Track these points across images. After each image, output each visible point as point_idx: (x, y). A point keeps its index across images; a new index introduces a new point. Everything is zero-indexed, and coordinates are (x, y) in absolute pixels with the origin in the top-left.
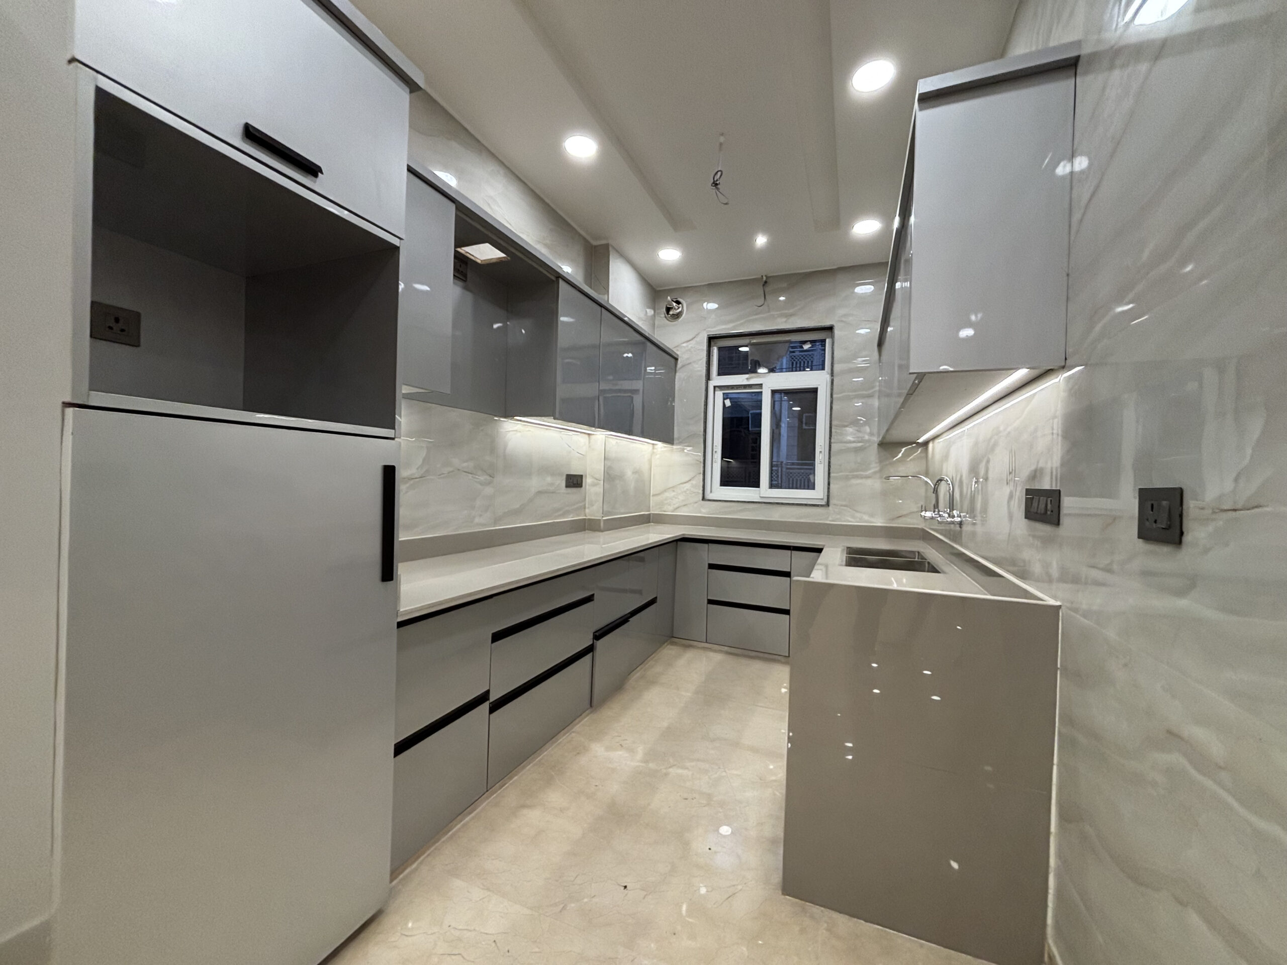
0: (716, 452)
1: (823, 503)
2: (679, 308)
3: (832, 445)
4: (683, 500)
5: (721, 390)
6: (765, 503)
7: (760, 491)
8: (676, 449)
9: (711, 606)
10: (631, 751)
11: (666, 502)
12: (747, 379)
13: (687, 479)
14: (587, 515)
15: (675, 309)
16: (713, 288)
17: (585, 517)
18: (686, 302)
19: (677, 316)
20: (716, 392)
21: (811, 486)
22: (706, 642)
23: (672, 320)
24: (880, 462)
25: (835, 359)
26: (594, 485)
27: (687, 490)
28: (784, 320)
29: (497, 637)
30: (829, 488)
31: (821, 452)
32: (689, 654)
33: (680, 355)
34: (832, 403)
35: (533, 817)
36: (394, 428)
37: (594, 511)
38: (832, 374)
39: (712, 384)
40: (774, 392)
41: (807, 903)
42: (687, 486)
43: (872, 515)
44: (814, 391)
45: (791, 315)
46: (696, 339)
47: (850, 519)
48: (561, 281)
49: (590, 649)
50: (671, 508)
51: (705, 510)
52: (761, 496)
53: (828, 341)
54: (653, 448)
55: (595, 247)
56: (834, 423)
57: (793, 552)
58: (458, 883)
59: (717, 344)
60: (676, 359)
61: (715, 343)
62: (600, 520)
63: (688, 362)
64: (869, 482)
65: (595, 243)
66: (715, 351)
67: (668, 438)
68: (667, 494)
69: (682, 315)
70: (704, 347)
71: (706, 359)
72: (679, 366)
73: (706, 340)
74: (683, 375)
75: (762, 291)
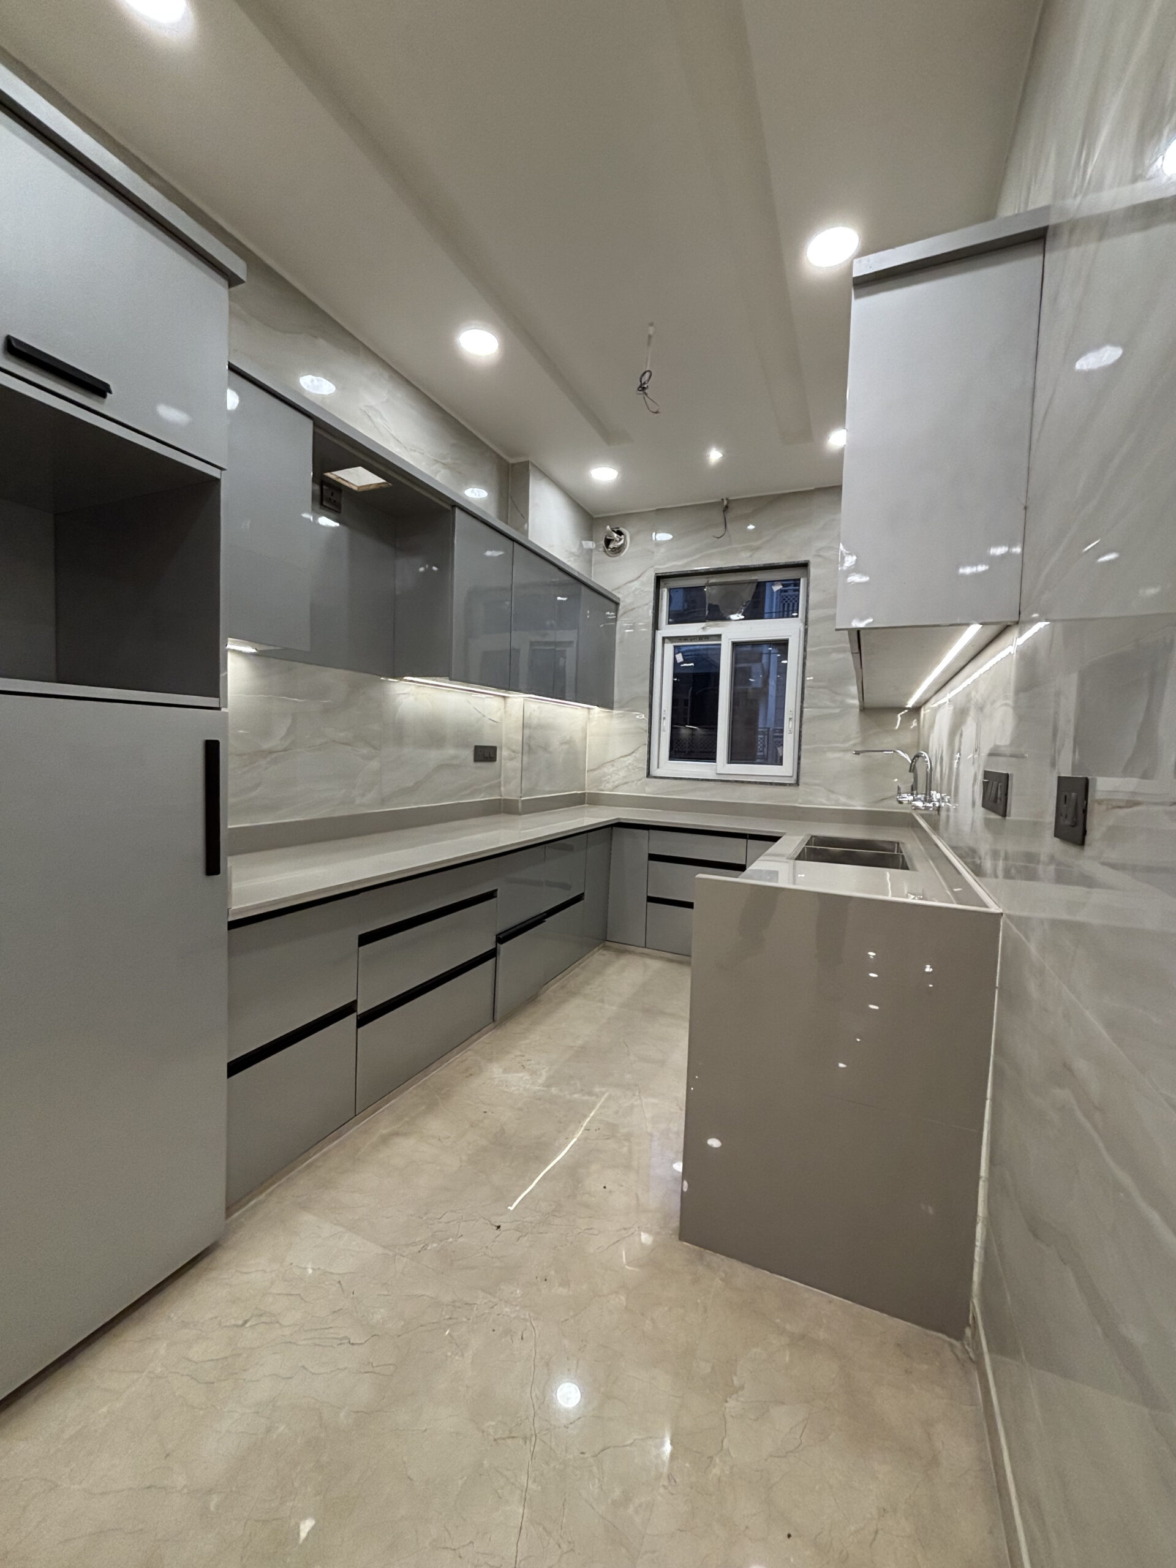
0: (664, 718)
1: (793, 781)
2: (620, 540)
3: (805, 710)
4: (625, 777)
5: (672, 642)
6: (722, 781)
7: (716, 765)
8: (617, 714)
9: (650, 904)
10: (533, 1073)
11: (604, 779)
12: (703, 628)
13: (628, 751)
14: (503, 794)
15: (616, 541)
16: (661, 515)
17: (499, 798)
18: (630, 532)
19: (618, 550)
20: (665, 645)
21: (779, 761)
22: (645, 947)
23: (613, 555)
24: (864, 730)
25: (810, 607)
26: (511, 759)
27: (630, 764)
28: (748, 554)
29: (365, 939)
30: (799, 764)
31: (790, 719)
32: (623, 960)
33: (622, 599)
34: (805, 658)
35: (406, 1147)
36: (218, 696)
37: (510, 791)
38: (806, 623)
39: (660, 635)
40: (735, 645)
41: (707, 1251)
42: (629, 760)
43: (850, 797)
44: (785, 643)
45: (758, 548)
46: (641, 579)
47: (822, 801)
48: (457, 511)
49: (492, 954)
50: (610, 786)
51: (650, 790)
52: (718, 772)
53: (802, 582)
54: (589, 713)
55: (513, 465)
56: (807, 684)
57: (749, 840)
58: (307, 1218)
59: (667, 585)
60: (617, 604)
61: (665, 584)
62: (518, 800)
63: (633, 606)
64: (848, 754)
65: (512, 461)
66: (665, 594)
67: (607, 703)
68: (605, 770)
69: (624, 549)
70: (651, 588)
71: (651, 604)
72: (620, 612)
73: (654, 580)
74: (625, 624)
75: (722, 519)
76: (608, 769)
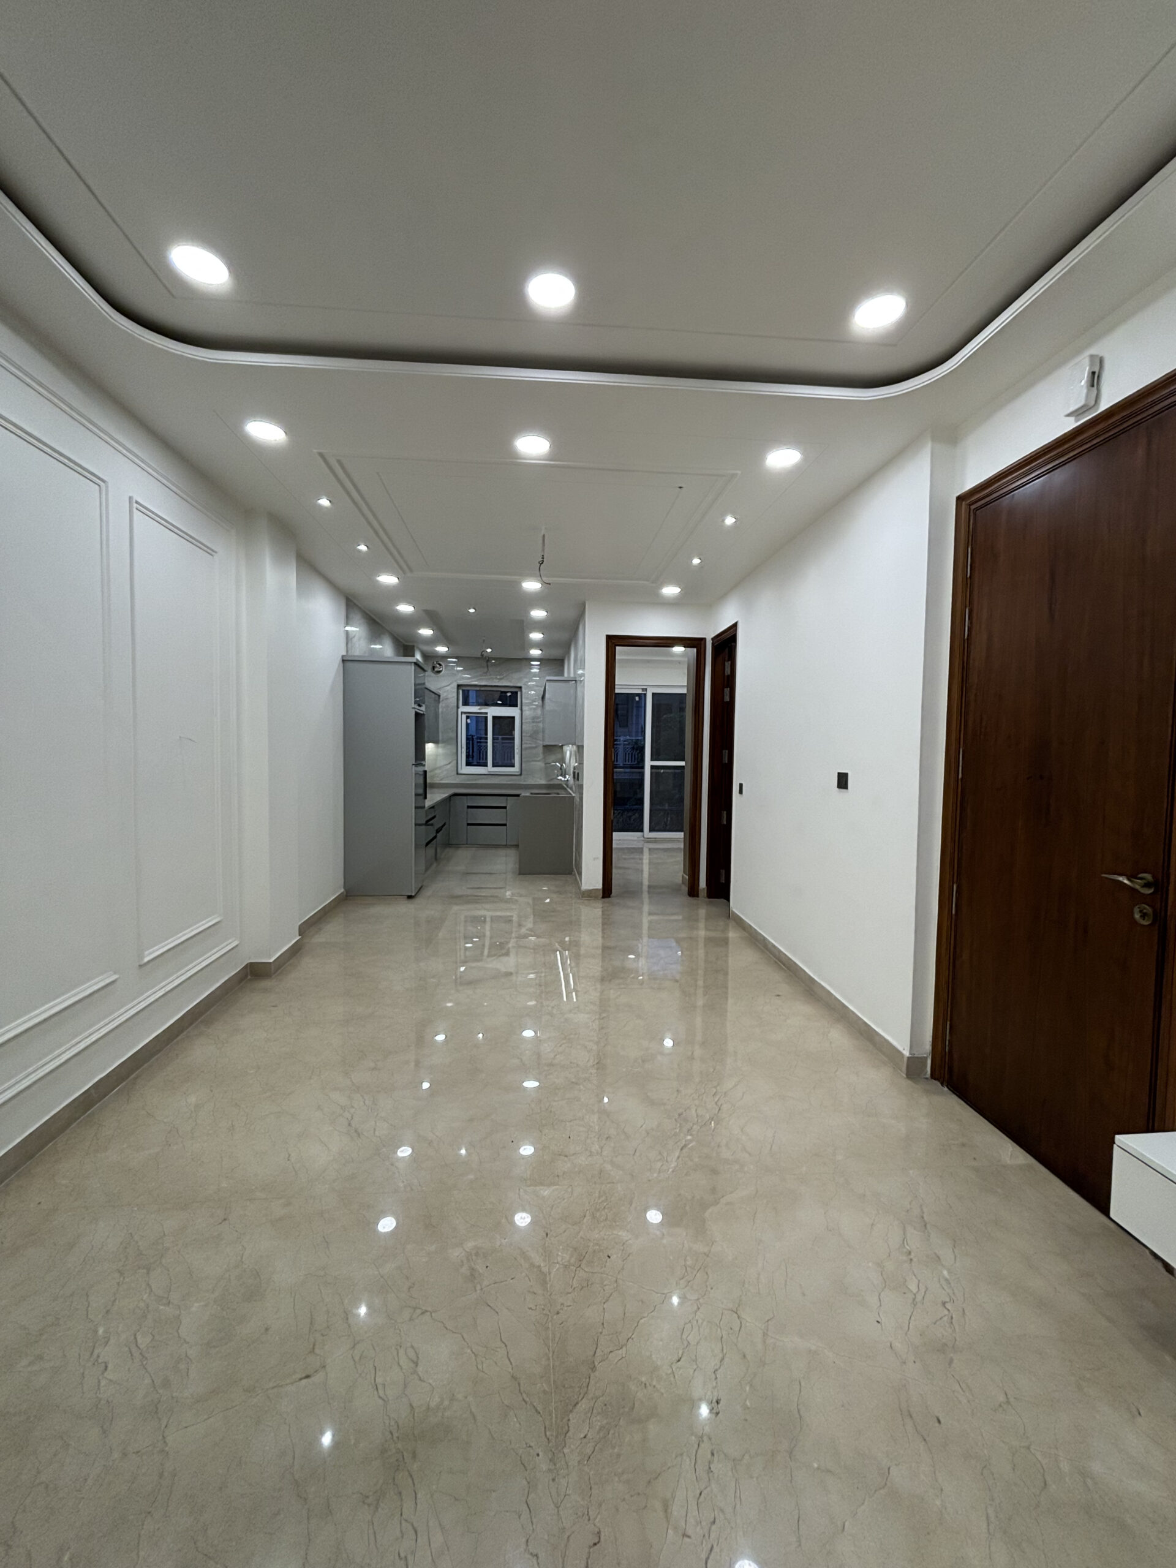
1: (519, 774)
3: (522, 745)
4: (446, 775)
6: (490, 774)
7: (488, 768)
8: (442, 746)
9: (468, 826)
11: (438, 776)
12: (479, 709)
13: (446, 763)
15: (438, 668)
16: (459, 659)
18: (444, 665)
19: (440, 672)
20: (462, 715)
21: (513, 766)
22: (467, 844)
23: (437, 674)
24: (544, 753)
25: (523, 704)
27: (448, 769)
28: (497, 681)
30: (521, 766)
31: (517, 748)
33: (441, 694)
34: (521, 724)
38: (521, 710)
39: (460, 711)
40: (494, 718)
42: (449, 766)
43: (541, 779)
44: (514, 718)
45: (501, 679)
46: (450, 686)
47: (531, 781)
49: (435, 837)
50: (439, 779)
51: (458, 780)
52: (488, 771)
53: (519, 693)
56: (523, 735)
57: (506, 797)
60: (439, 696)
61: (461, 689)
63: (446, 698)
64: (539, 763)
66: (461, 692)
67: (436, 741)
69: (442, 672)
70: (456, 690)
71: (456, 697)
72: (441, 700)
73: (456, 687)
74: (444, 705)
75: (485, 665)
76: (437, 771)
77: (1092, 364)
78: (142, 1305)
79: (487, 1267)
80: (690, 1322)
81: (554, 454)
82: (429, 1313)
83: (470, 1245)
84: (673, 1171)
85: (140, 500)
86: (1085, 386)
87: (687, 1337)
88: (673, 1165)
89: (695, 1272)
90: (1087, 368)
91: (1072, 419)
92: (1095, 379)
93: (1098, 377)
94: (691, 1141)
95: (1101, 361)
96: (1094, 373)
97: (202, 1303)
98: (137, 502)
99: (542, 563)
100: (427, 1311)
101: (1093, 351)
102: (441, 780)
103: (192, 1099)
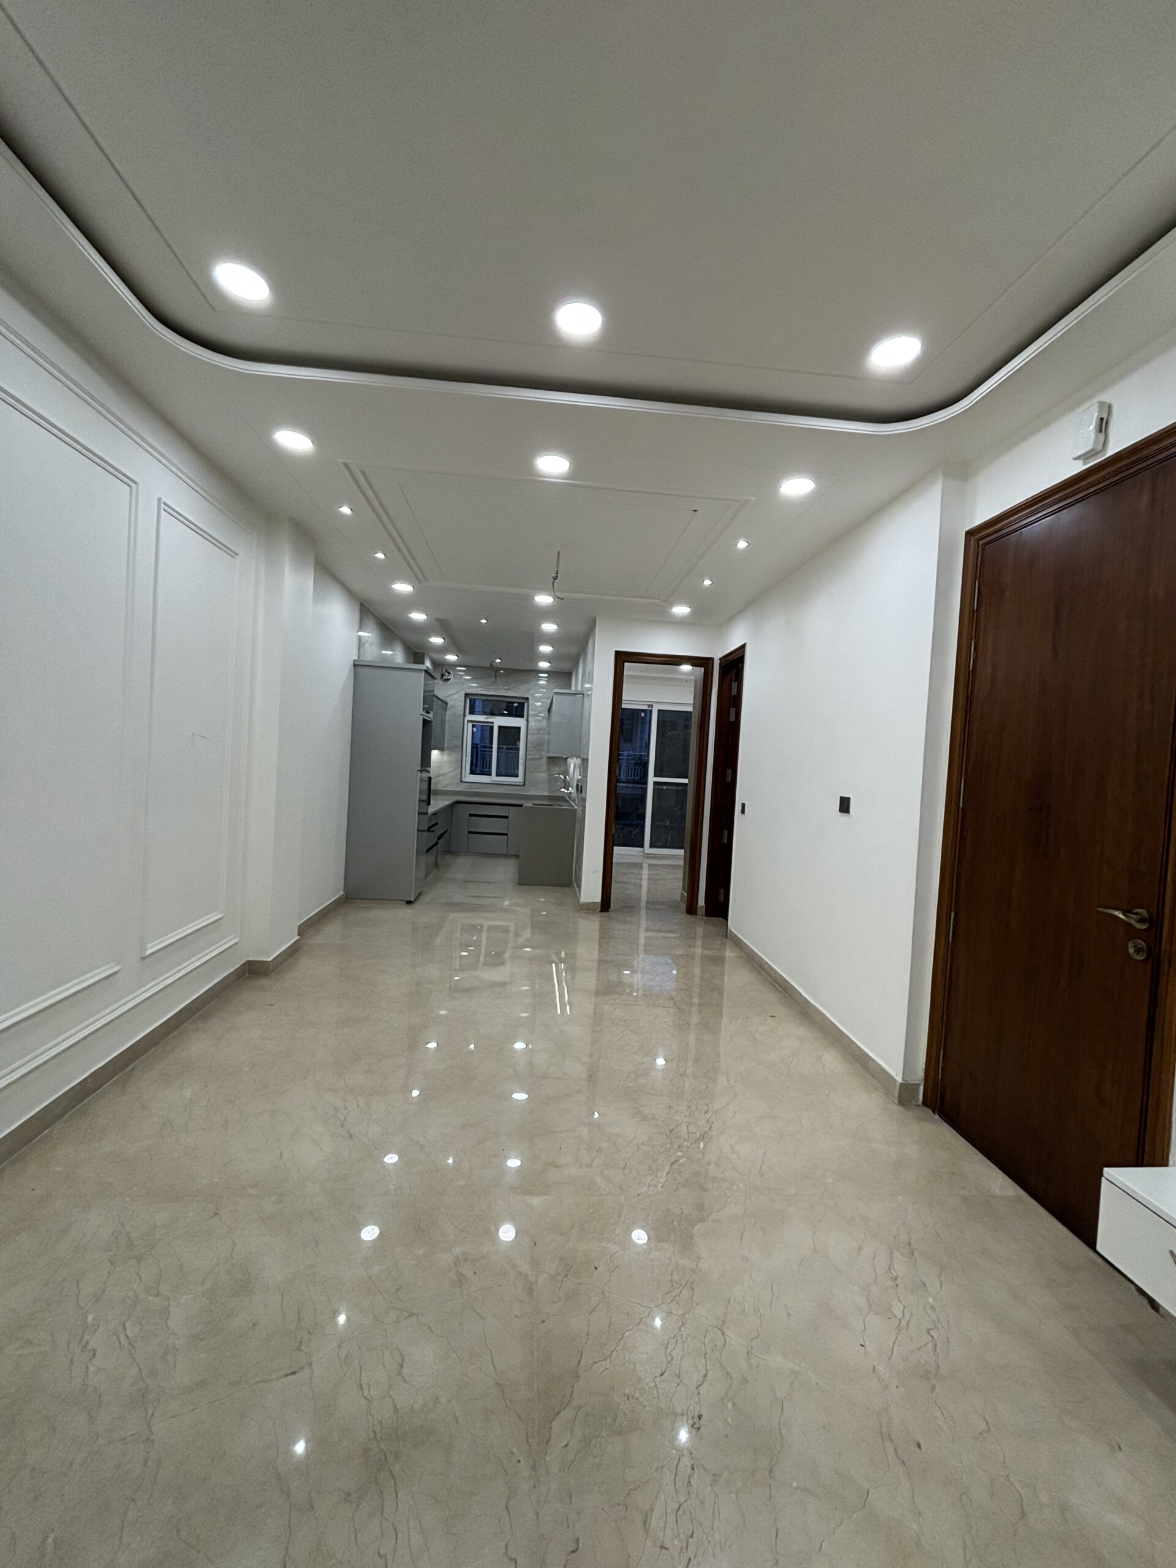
0: (468, 756)
1: (522, 784)
3: (527, 756)
4: (450, 782)
5: (471, 723)
6: (494, 783)
7: (491, 777)
8: (450, 756)
9: (470, 834)
11: (439, 783)
12: (485, 718)
13: (451, 770)
15: (446, 676)
16: (468, 669)
18: (453, 673)
19: (448, 680)
20: (468, 724)
21: (517, 776)
22: (469, 852)
23: (445, 682)
24: (548, 765)
25: (530, 715)
27: (452, 776)
28: (505, 691)
30: (525, 777)
31: (521, 759)
33: (449, 702)
34: (527, 735)
38: (527, 721)
39: (466, 719)
40: (500, 727)
42: (451, 774)
43: (544, 790)
44: (519, 728)
45: (508, 689)
46: (458, 694)
47: (533, 792)
49: (436, 844)
50: (442, 785)
51: (461, 788)
52: (492, 780)
53: (526, 704)
56: (528, 746)
57: (509, 807)
60: (447, 704)
61: (468, 697)
63: (453, 706)
64: (543, 774)
66: (468, 700)
67: (442, 748)
69: (450, 680)
70: (463, 698)
71: (463, 705)
72: (448, 707)
73: (464, 695)
74: (450, 713)
75: (493, 674)
76: (441, 778)
77: (1100, 411)
78: (131, 1294)
79: (475, 1273)
80: (675, 1336)
81: (573, 474)
82: (415, 1317)
83: (457, 1250)
84: (662, 1187)
85: (168, 503)
86: (1093, 431)
87: (671, 1351)
88: (662, 1181)
89: (681, 1288)
90: (1096, 414)
91: (1081, 462)
92: (1103, 425)
93: (1107, 423)
94: (681, 1157)
95: (1110, 407)
96: (1102, 419)
97: (191, 1296)
98: (165, 504)
99: (556, 578)
100: (413, 1314)
101: (1105, 397)
102: (445, 787)
103: (187, 1093)
